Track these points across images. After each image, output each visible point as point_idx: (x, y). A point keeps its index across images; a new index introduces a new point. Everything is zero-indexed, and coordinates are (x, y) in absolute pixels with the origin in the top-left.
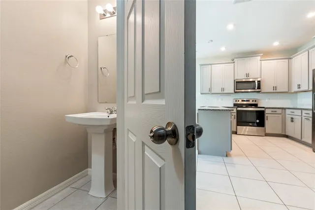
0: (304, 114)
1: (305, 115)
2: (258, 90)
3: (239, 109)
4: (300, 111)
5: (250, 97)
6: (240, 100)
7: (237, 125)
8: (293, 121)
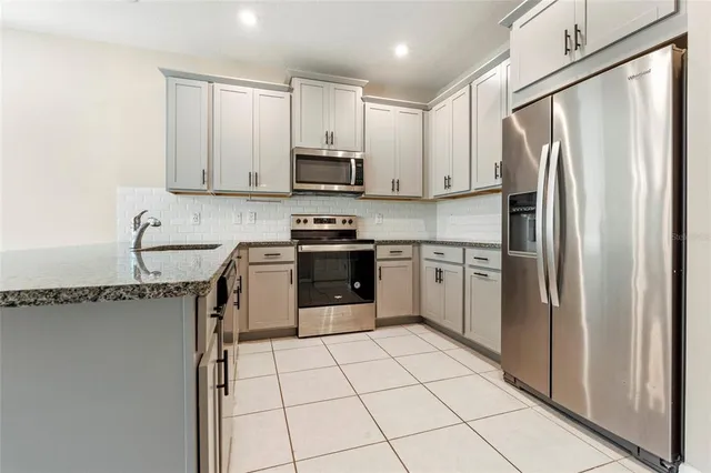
0: (470, 260)
1: (476, 263)
2: (357, 188)
3: (305, 248)
4: (460, 250)
5: (338, 209)
6: (311, 219)
7: (299, 307)
8: (441, 280)
